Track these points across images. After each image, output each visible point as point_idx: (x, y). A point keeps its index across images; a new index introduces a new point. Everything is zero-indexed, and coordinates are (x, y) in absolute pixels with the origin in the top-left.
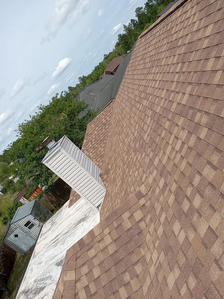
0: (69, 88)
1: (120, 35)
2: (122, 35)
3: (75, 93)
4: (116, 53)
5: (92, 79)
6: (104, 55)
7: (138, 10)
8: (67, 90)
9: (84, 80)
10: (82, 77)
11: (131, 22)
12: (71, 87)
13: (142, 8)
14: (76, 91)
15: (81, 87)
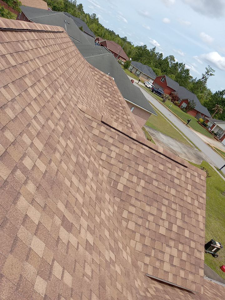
0: (81, 5)
1: (145, 46)
2: (147, 48)
3: (77, 13)
4: (130, 48)
5: (98, 30)
6: (126, 37)
7: (172, 58)
8: (78, 4)
9: (94, 20)
10: (97, 18)
11: (160, 54)
12: (82, 7)
13: (174, 61)
14: (80, 15)
15: (85, 19)
